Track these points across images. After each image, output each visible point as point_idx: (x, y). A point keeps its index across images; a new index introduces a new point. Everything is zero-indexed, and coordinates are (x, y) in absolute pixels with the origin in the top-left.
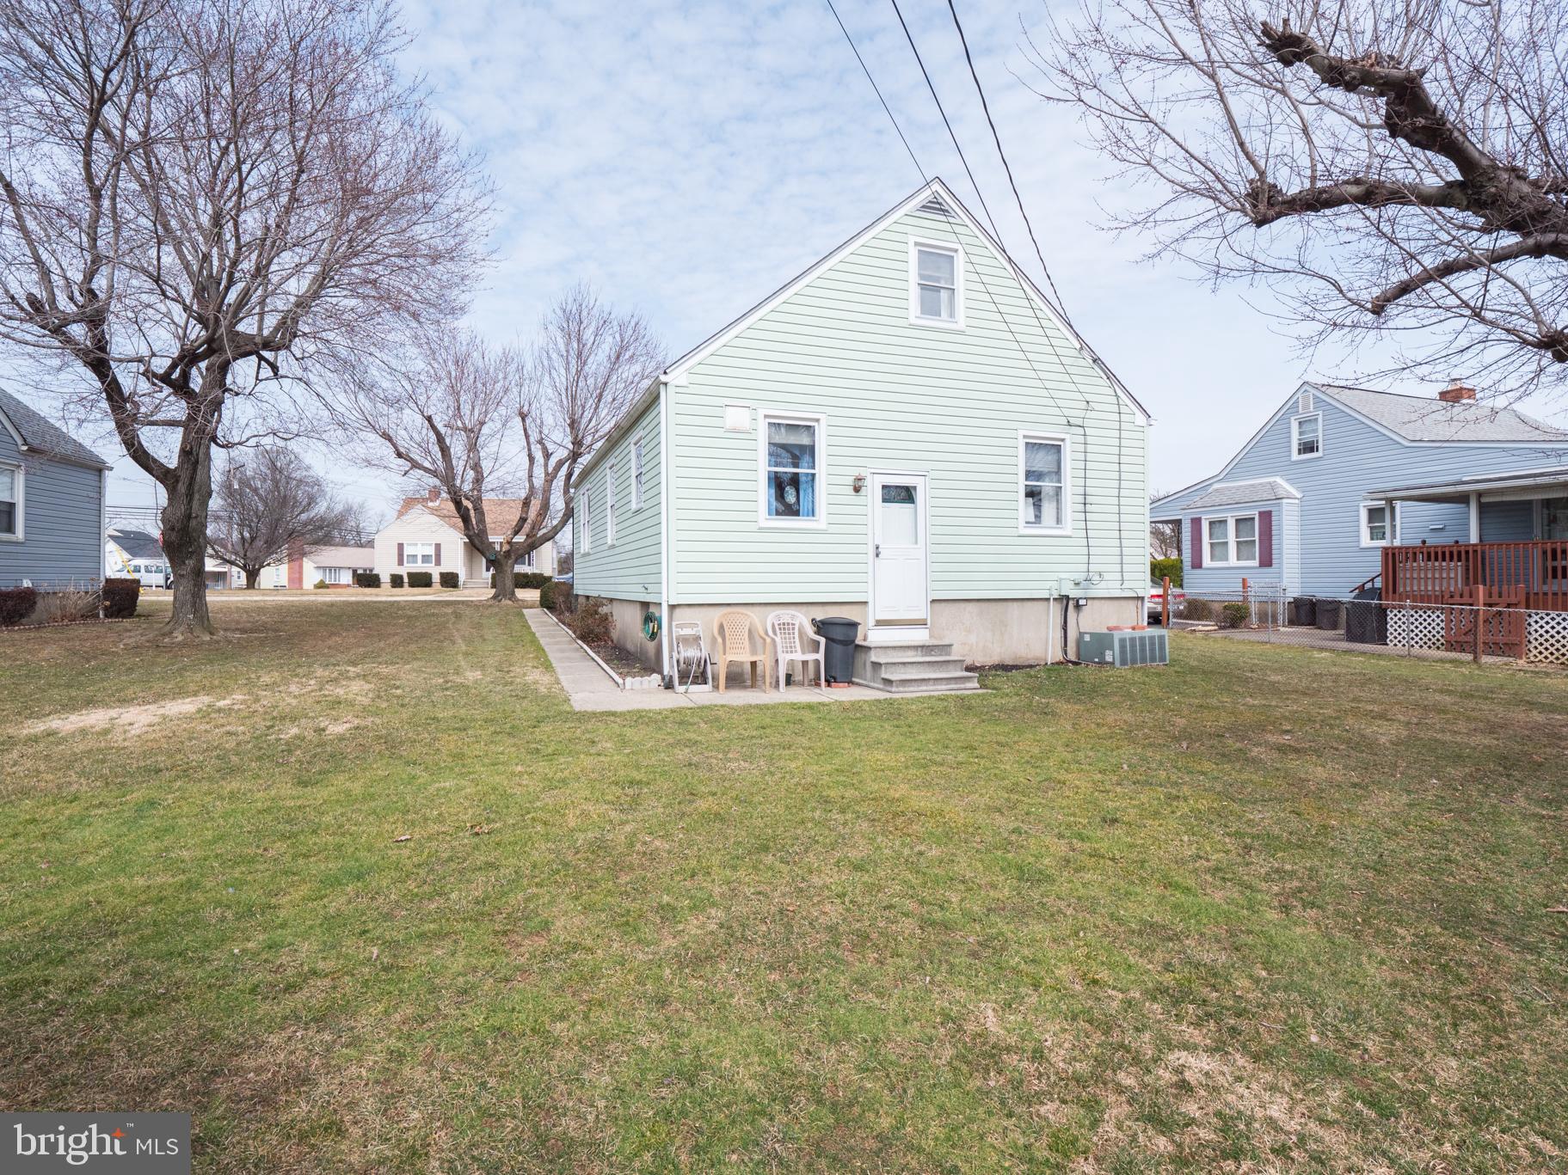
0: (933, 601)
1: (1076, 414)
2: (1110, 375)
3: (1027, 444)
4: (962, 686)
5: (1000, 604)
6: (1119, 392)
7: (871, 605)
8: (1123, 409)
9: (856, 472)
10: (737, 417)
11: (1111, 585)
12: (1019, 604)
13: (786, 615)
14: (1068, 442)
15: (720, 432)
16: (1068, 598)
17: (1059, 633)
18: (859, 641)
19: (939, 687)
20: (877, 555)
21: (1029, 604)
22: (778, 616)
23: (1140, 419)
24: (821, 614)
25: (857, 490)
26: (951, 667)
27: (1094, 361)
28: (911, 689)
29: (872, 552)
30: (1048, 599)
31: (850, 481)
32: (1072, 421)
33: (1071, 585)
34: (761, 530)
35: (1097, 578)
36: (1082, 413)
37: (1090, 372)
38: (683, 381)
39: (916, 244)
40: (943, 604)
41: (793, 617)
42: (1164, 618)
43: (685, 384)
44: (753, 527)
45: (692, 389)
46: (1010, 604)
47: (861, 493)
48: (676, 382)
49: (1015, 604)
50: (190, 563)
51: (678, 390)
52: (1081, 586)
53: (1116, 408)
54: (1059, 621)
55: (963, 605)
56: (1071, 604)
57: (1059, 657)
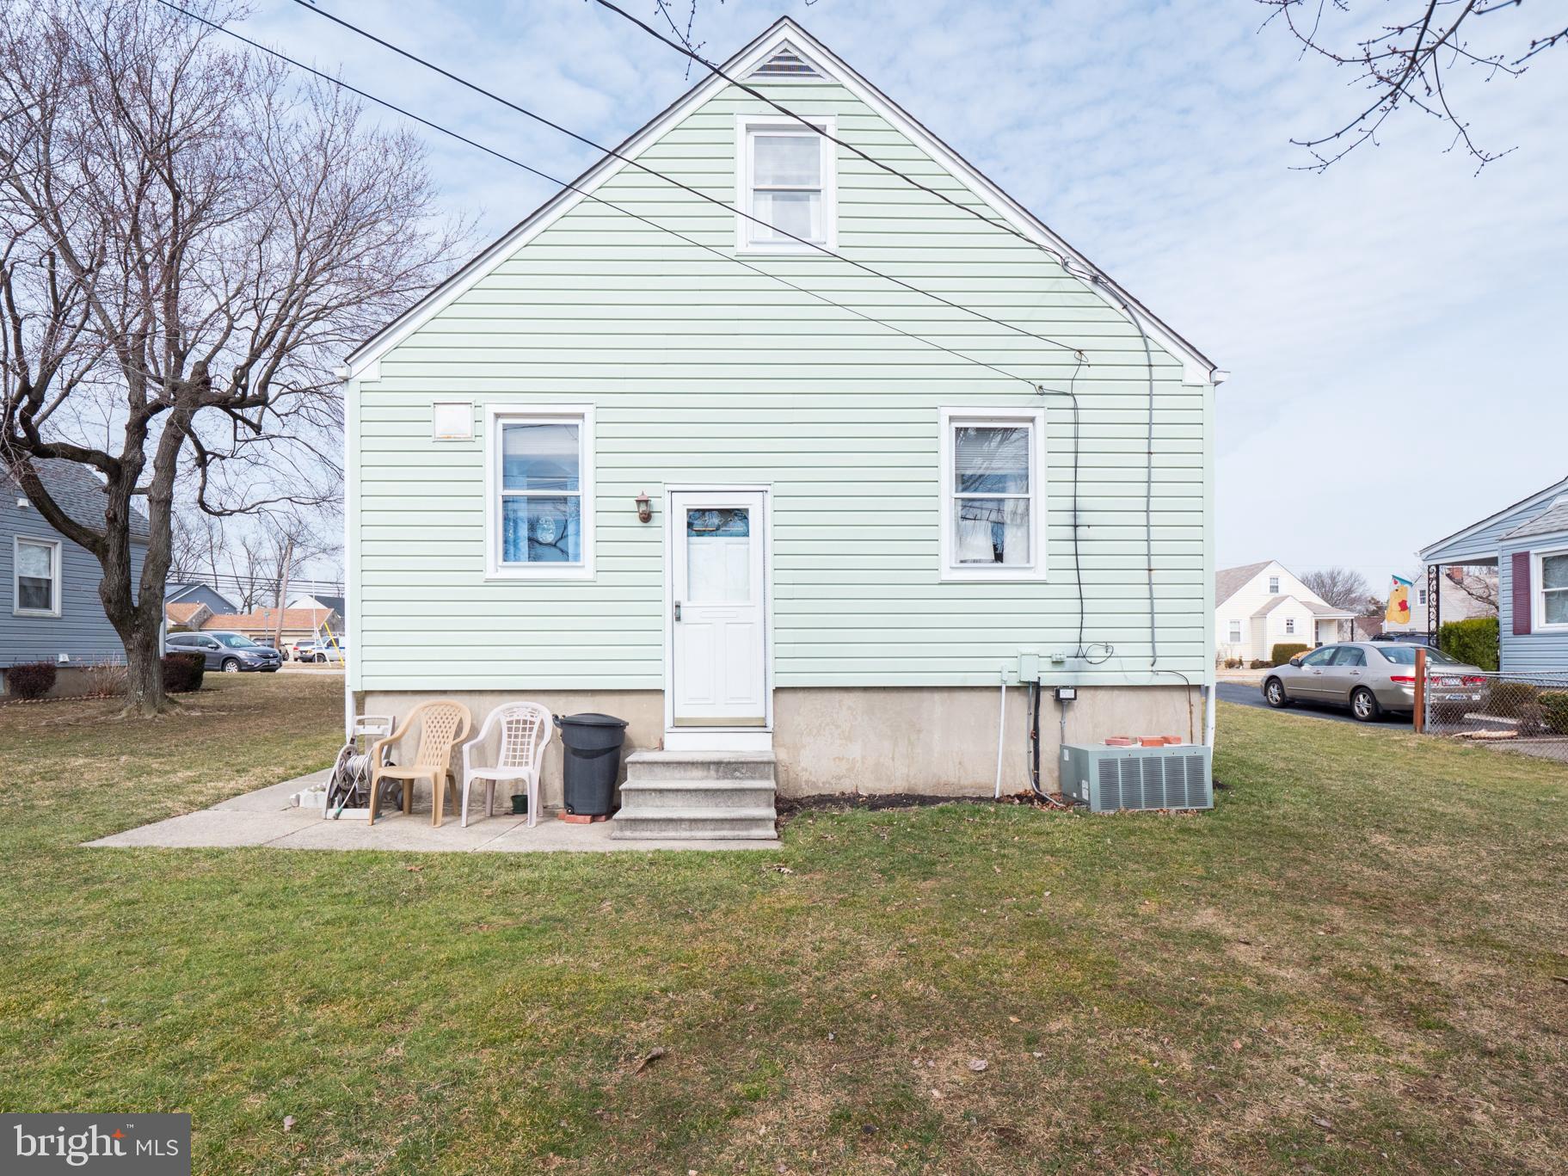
0: (778, 690)
1: (1056, 374)
2: (1127, 301)
3: (958, 430)
4: (744, 834)
5: (906, 696)
6: (1148, 329)
7: (668, 694)
8: (1156, 358)
9: (637, 491)
10: (453, 420)
11: (1129, 664)
12: (945, 695)
13: (521, 708)
14: (1040, 422)
15: (426, 444)
16: (1037, 687)
17: (1023, 746)
18: (644, 751)
19: (700, 834)
20: (678, 618)
21: (963, 696)
22: (511, 711)
23: (1195, 372)
24: (575, 708)
25: (646, 518)
26: (748, 799)
27: (1095, 280)
28: (647, 834)
29: (669, 613)
30: (999, 688)
31: (632, 505)
32: (1047, 385)
33: (1046, 665)
34: (489, 583)
35: (1102, 652)
36: (1070, 372)
37: (1088, 299)
38: (372, 373)
39: (749, 128)
40: (801, 695)
41: (533, 712)
42: (1417, 716)
43: (376, 377)
44: (478, 578)
45: (387, 384)
46: (926, 695)
47: (651, 522)
48: (361, 377)
49: (937, 696)
50: (138, 636)
51: (365, 387)
52: (1067, 667)
53: (1142, 358)
54: (1024, 724)
55: (837, 696)
56: (1047, 698)
57: (1024, 784)
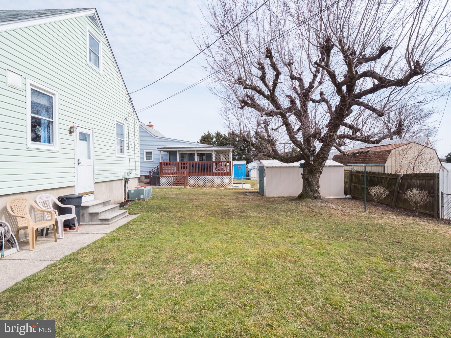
3: (117, 124)
6: (134, 112)
7: (76, 187)
8: (135, 118)
11: (134, 174)
14: (125, 125)
15: (4, 85)
16: (126, 178)
18: (83, 204)
20: (78, 164)
22: (40, 198)
24: (60, 194)
25: (70, 133)
26: (116, 209)
27: (130, 100)
28: (115, 221)
29: (76, 162)
30: (121, 180)
31: (68, 128)
32: (126, 118)
34: (29, 149)
35: (131, 171)
36: (128, 116)
37: (129, 103)
39: (89, 31)
40: (98, 184)
41: (48, 197)
47: (72, 134)
52: (128, 174)
54: (124, 187)
